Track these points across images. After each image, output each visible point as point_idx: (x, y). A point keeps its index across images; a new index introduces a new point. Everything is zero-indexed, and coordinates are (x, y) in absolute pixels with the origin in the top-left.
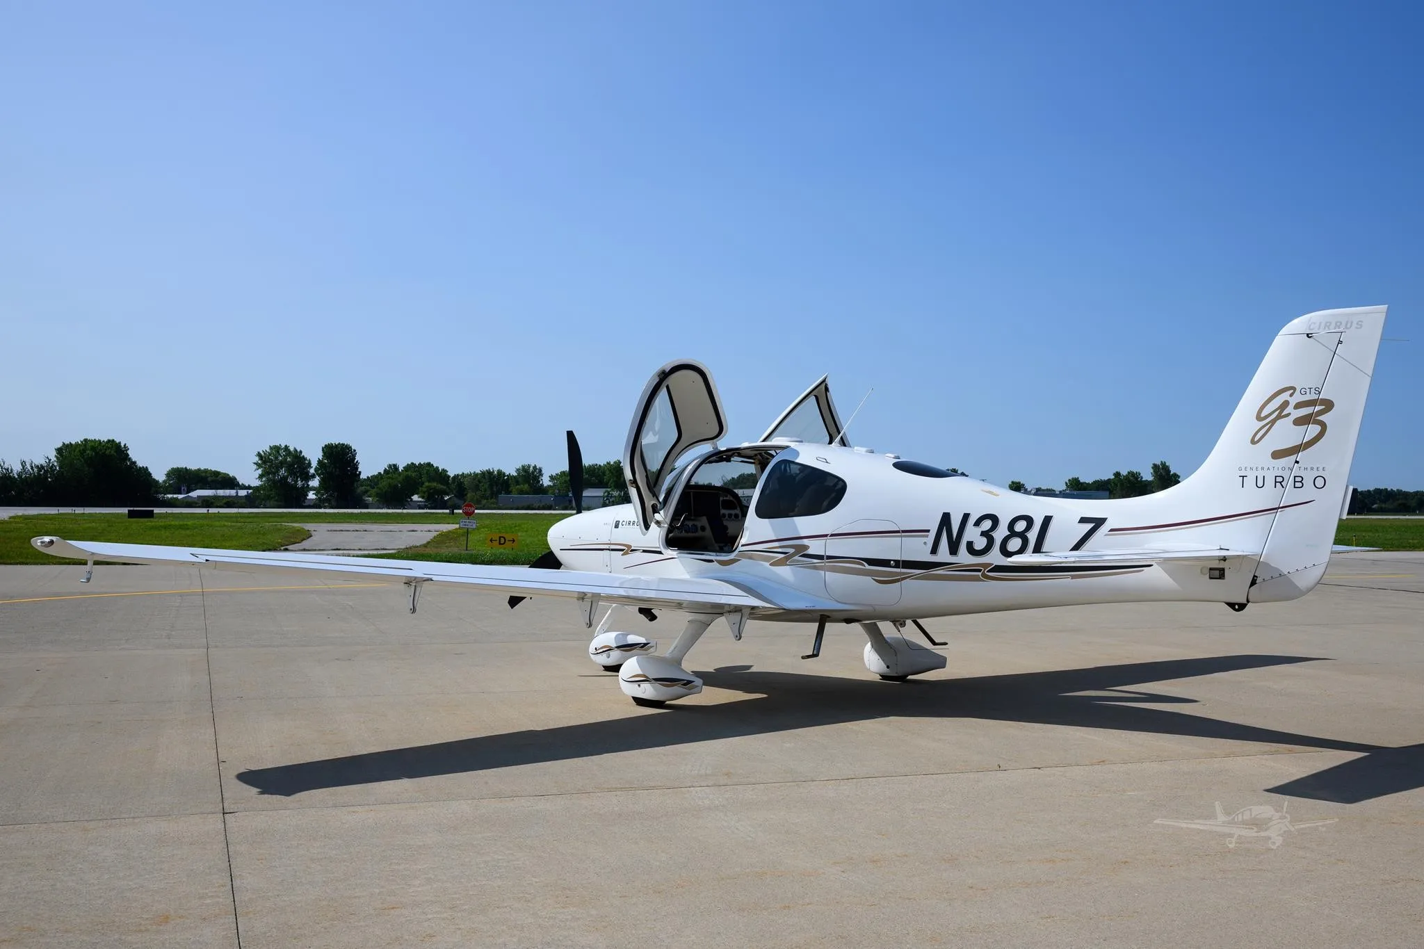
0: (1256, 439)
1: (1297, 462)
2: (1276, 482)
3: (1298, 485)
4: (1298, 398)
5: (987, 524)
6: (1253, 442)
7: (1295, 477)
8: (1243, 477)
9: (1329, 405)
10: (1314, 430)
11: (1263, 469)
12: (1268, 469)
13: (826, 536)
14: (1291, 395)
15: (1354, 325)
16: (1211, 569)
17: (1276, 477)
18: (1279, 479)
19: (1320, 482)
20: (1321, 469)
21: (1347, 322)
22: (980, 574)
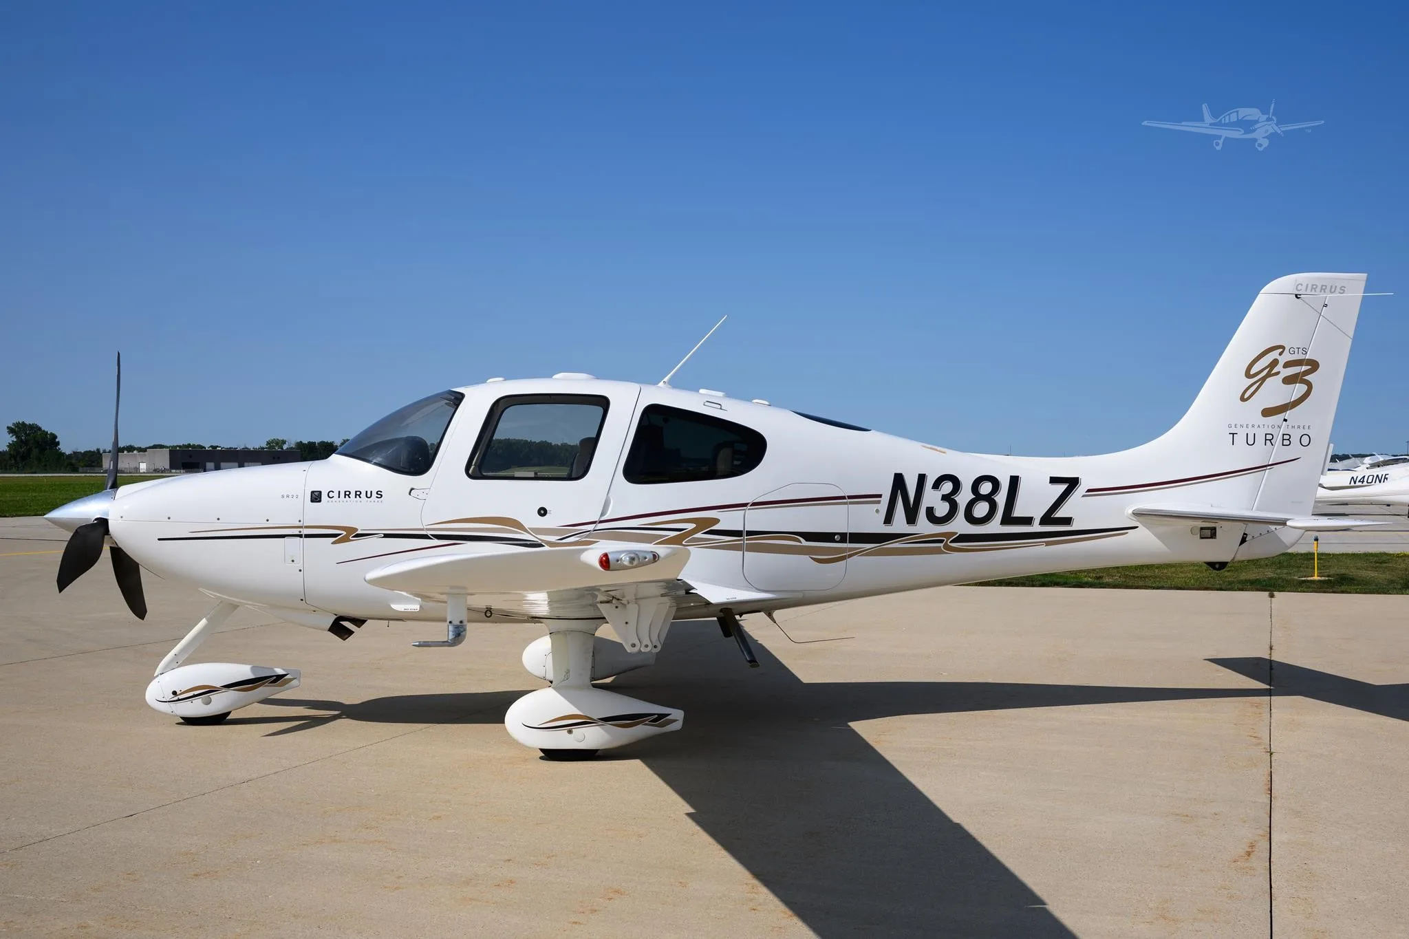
0: (1246, 396)
1: (1285, 420)
2: (1266, 440)
3: (1286, 442)
4: (1287, 357)
5: (947, 487)
6: (1243, 399)
7: (1283, 435)
8: (1233, 434)
9: (1314, 365)
10: (1300, 389)
11: (1253, 426)
12: (1259, 426)
13: (745, 505)
14: (1281, 354)
15: (1338, 289)
16: (1202, 529)
17: (1266, 434)
18: (1269, 437)
19: (1305, 440)
20: (1306, 427)
21: (1331, 287)
22: (941, 545)
